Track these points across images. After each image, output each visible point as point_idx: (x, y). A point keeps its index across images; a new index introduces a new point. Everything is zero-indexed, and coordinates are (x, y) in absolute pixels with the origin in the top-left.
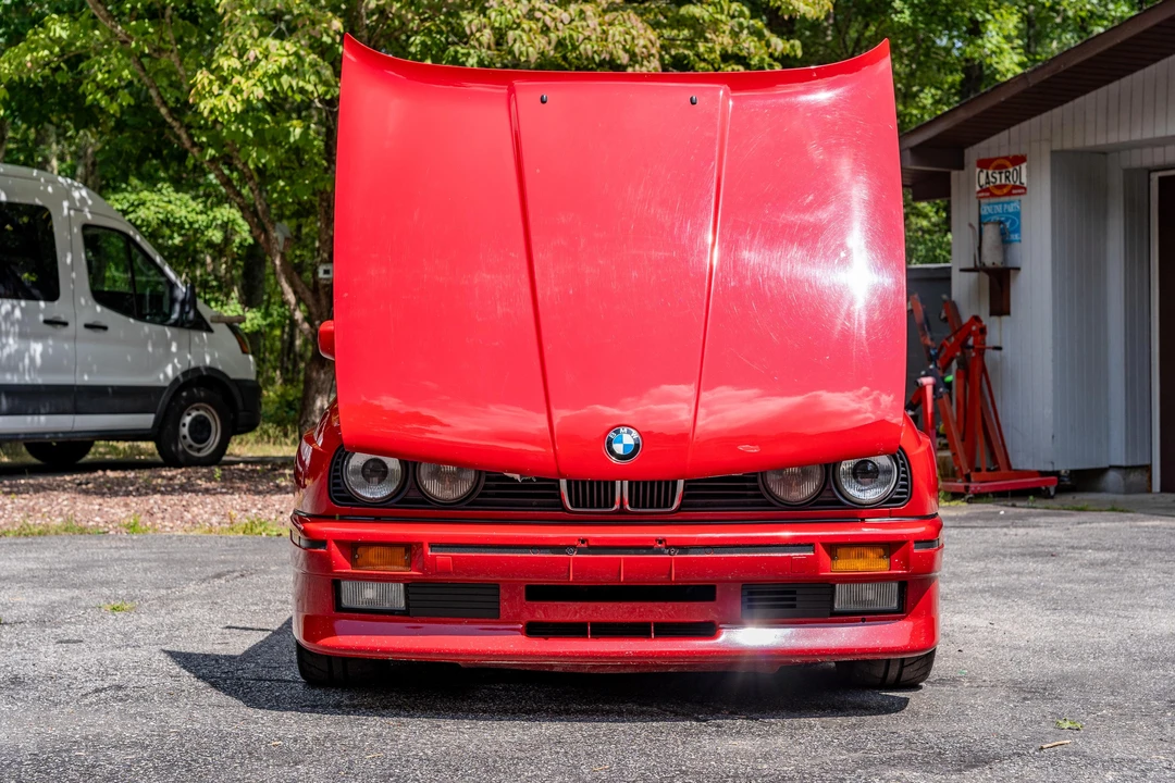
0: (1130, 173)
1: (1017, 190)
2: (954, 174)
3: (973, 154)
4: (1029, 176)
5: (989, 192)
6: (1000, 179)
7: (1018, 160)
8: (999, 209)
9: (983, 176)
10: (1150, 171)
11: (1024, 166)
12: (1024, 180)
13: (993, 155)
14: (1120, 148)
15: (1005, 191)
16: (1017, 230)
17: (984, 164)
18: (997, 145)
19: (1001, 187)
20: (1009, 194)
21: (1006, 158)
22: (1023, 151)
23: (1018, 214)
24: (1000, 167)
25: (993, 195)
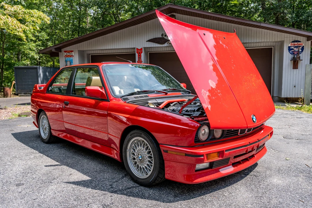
0: (87, 54)
1: (72, 56)
2: (60, 53)
3: (63, 50)
4: (74, 54)
5: (66, 56)
6: (69, 54)
7: (72, 51)
8: (69, 59)
9: (65, 54)
10: (90, 54)
11: (73, 52)
12: (73, 55)
13: (67, 50)
14: (86, 51)
15: (70, 56)
16: (72, 62)
17: (65, 52)
18: (68, 49)
19: (69, 55)
20: (70, 57)
21: (70, 51)
22: (73, 50)
23: (72, 60)
24: (69, 52)
25: (67, 57)
